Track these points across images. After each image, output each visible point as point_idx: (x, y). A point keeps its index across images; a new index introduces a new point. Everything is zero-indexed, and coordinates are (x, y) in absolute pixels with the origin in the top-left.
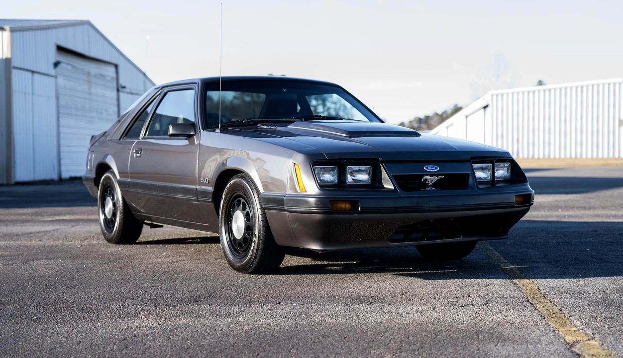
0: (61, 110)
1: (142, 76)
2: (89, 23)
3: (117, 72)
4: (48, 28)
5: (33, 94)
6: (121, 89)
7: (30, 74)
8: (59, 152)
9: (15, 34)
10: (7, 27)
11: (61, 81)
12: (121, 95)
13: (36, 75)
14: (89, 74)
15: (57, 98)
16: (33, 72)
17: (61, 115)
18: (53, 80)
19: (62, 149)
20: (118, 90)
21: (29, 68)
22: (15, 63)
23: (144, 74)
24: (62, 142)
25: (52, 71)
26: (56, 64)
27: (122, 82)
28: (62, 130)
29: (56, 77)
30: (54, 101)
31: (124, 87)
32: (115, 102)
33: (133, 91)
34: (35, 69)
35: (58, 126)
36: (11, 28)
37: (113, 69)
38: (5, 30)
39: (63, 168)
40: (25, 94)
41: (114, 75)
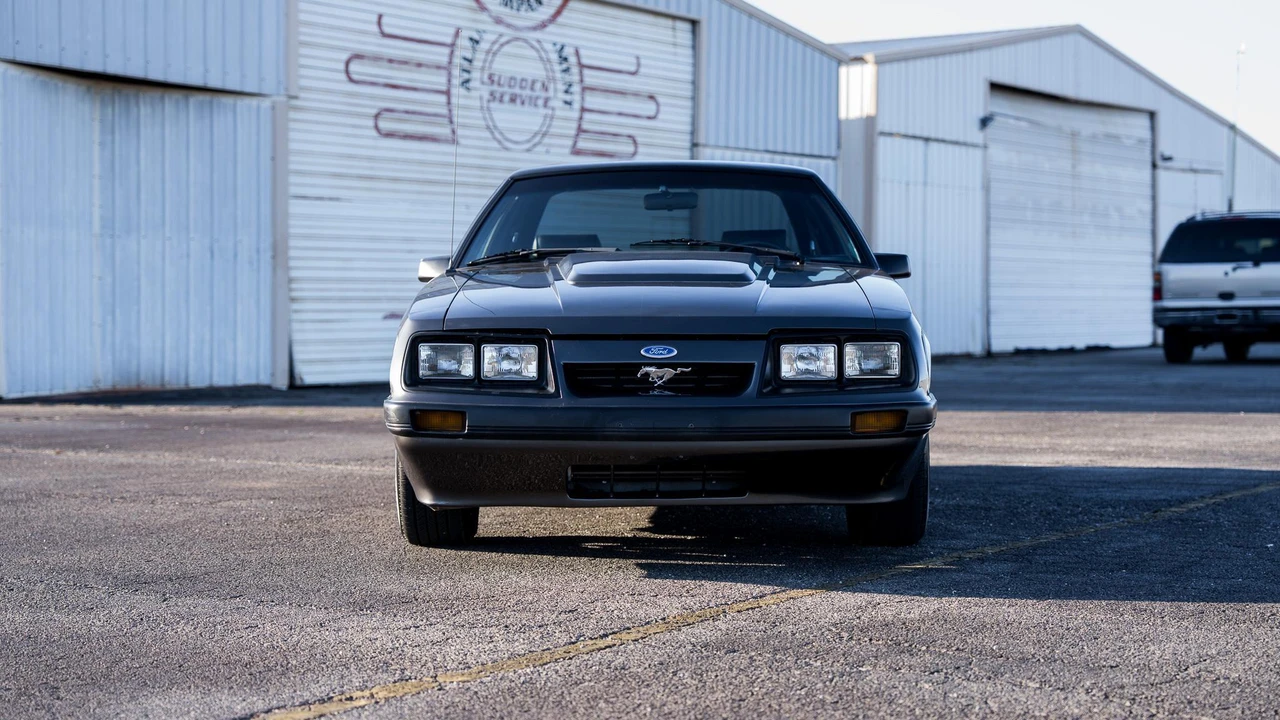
0: (994, 213)
1: (1225, 130)
2: (1079, 31)
3: (1153, 128)
4: (970, 48)
5: (925, 184)
6: (1160, 163)
7: (920, 143)
8: (987, 299)
9: (887, 68)
10: (870, 57)
11: (997, 153)
12: (1162, 174)
13: (934, 146)
14: (1074, 135)
15: (987, 189)
16: (927, 140)
17: (992, 223)
18: (978, 153)
19: (994, 292)
20: (1154, 166)
21: (918, 133)
22: (883, 125)
23: (1232, 127)
24: (994, 279)
25: (977, 136)
26: (985, 122)
27: (1164, 148)
28: (994, 253)
29: (985, 147)
30: (979, 196)
31: (1168, 159)
32: (1148, 191)
33: (1195, 166)
34: (933, 136)
35: (987, 246)
36: (876, 57)
37: (1145, 121)
38: (866, 62)
39: (994, 331)
40: (908, 184)
41: (1146, 134)
